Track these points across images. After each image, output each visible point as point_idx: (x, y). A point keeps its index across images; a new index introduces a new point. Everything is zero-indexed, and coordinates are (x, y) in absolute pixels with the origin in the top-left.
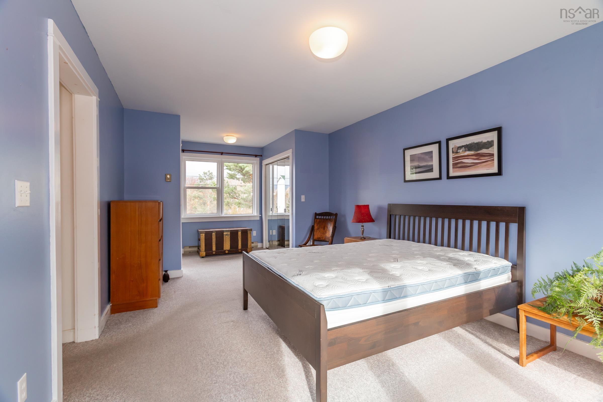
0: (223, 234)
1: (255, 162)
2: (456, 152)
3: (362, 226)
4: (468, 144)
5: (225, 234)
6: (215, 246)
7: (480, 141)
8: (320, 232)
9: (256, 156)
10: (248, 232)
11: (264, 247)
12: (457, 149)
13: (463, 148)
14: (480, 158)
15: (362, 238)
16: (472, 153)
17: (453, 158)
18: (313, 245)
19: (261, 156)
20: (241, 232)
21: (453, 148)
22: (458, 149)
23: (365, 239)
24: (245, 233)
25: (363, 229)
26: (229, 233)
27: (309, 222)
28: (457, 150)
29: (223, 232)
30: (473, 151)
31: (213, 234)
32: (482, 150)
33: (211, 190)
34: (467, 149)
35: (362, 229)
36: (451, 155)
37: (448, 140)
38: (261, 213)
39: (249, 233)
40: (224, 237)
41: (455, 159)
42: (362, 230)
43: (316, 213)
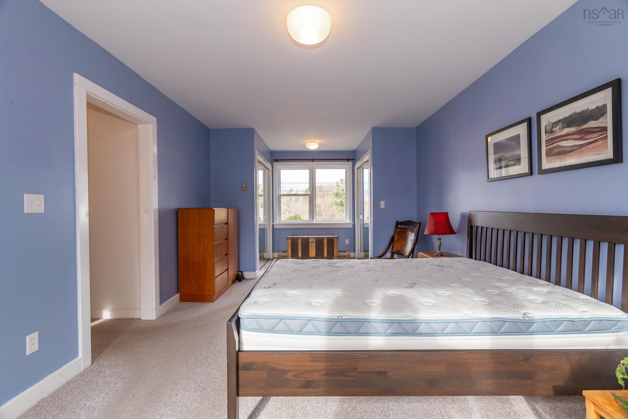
0: (309, 241)
1: (347, 166)
2: (550, 131)
3: (438, 239)
4: (568, 117)
5: (311, 241)
6: (301, 252)
7: (585, 108)
8: (400, 244)
9: (348, 160)
10: (334, 240)
11: (357, 257)
12: (551, 127)
13: (561, 124)
14: (585, 137)
15: (438, 254)
16: (573, 129)
17: (546, 141)
18: (392, 257)
19: (353, 159)
20: (327, 240)
21: (546, 126)
22: (553, 126)
23: (443, 255)
24: (331, 242)
25: (440, 242)
26: (315, 240)
27: (390, 231)
28: (552, 129)
29: (308, 239)
30: (575, 127)
31: (299, 240)
32: (587, 122)
33: (302, 197)
34: (566, 125)
35: (438, 243)
36: (544, 137)
37: (539, 114)
38: (354, 221)
39: (335, 242)
40: (310, 244)
41: (548, 143)
42: (438, 245)
43: (397, 222)
